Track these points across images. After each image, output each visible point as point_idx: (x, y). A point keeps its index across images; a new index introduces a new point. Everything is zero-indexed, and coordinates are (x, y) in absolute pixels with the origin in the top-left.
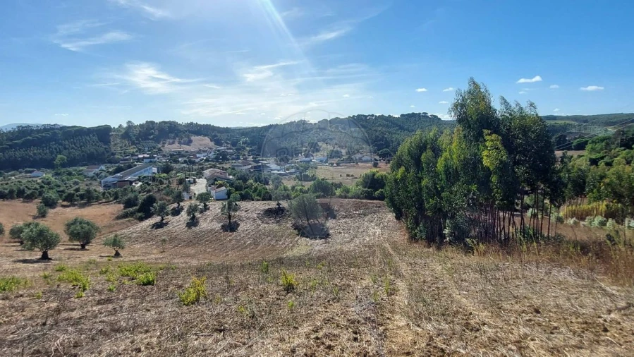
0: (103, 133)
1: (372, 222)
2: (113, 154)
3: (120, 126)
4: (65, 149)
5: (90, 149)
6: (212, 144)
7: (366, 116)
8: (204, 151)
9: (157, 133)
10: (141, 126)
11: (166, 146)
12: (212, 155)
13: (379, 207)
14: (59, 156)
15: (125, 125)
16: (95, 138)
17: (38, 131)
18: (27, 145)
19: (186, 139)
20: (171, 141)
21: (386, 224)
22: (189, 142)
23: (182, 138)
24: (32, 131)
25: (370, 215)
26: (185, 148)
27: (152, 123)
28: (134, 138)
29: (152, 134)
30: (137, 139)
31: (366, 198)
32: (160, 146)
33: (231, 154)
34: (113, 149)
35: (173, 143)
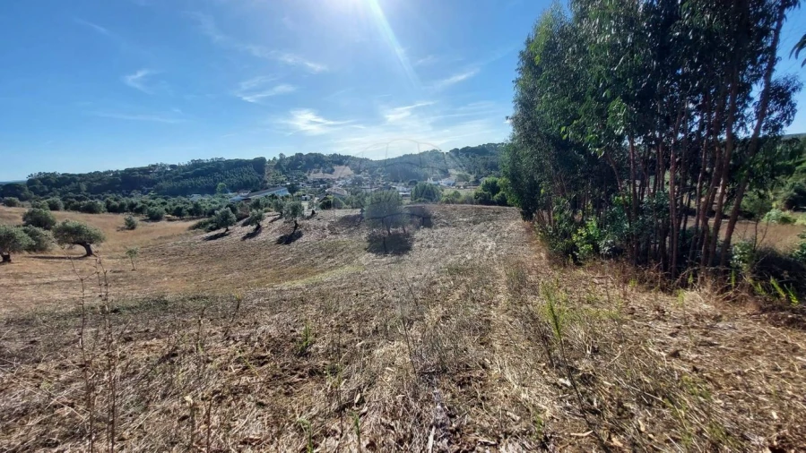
0: (259, 164)
1: (483, 232)
2: (266, 182)
3: (274, 159)
4: (227, 177)
5: (246, 177)
6: (352, 172)
7: (495, 145)
8: (343, 178)
9: (304, 163)
10: (292, 158)
11: (312, 174)
12: (349, 182)
13: (498, 213)
14: (220, 184)
15: (278, 158)
16: (252, 169)
17: (208, 164)
18: (197, 175)
19: (329, 169)
20: (316, 170)
21: (506, 235)
22: (332, 172)
23: (325, 168)
24: (203, 164)
25: (482, 224)
26: (328, 176)
27: (301, 154)
28: (284, 168)
29: (301, 164)
30: (287, 169)
31: (481, 203)
32: (306, 174)
33: (367, 180)
34: (266, 178)
35: (318, 172)
